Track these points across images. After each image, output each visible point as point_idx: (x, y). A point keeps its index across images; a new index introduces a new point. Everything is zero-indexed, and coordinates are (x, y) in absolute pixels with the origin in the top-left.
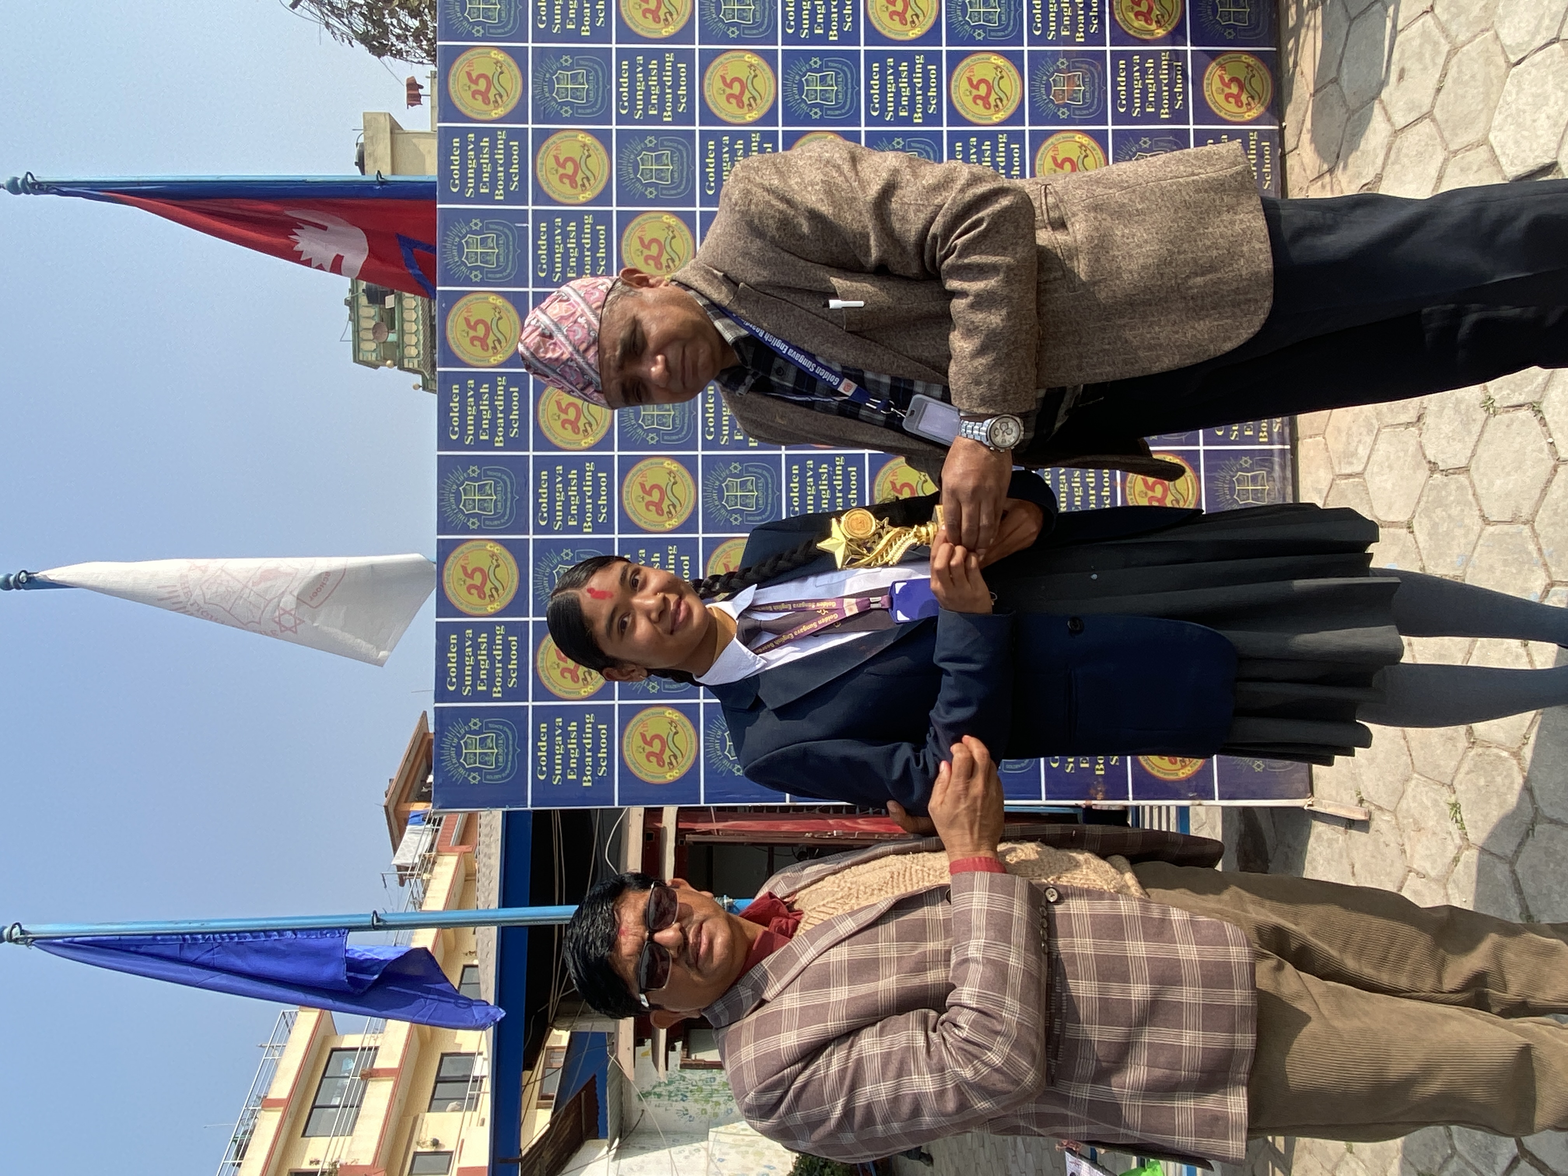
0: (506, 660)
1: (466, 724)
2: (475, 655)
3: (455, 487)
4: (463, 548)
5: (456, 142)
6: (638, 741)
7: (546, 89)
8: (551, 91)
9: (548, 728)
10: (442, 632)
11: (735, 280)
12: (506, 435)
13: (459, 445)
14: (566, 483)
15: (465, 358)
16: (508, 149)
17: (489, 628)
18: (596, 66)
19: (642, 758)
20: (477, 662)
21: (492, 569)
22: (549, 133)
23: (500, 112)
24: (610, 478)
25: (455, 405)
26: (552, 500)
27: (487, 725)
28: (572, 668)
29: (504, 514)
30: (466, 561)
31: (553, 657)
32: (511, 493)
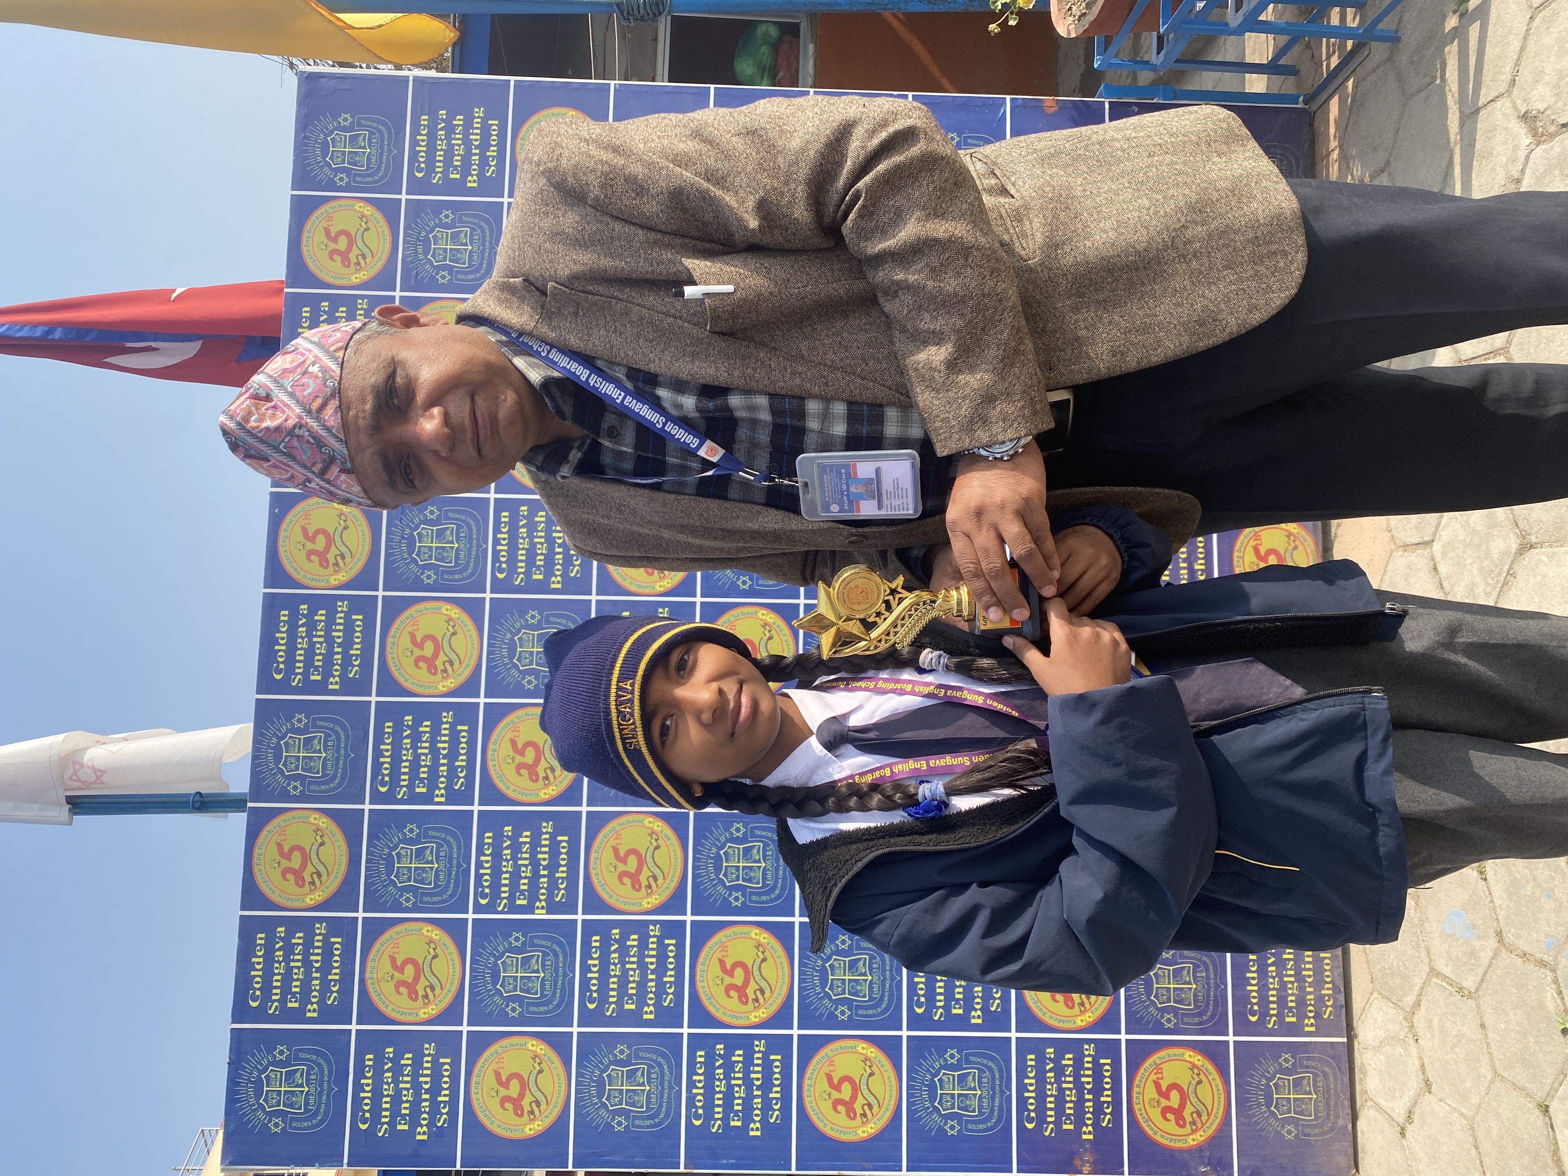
0: (326, 969)
1: (270, 1052)
2: (287, 960)
3: (275, 740)
4: (279, 820)
5: (306, 311)
6: (490, 1080)
7: (420, 250)
9: (375, 1060)
10: (248, 929)
12: (343, 676)
13: (284, 686)
14: (416, 738)
15: (299, 577)
17: (307, 925)
19: (494, 1104)
20: (289, 970)
21: (314, 848)
23: (362, 276)
24: (473, 732)
25: (282, 636)
26: (396, 759)
27: (296, 1055)
28: (410, 981)
29: (334, 777)
30: (282, 838)
31: (386, 966)
32: (346, 749)
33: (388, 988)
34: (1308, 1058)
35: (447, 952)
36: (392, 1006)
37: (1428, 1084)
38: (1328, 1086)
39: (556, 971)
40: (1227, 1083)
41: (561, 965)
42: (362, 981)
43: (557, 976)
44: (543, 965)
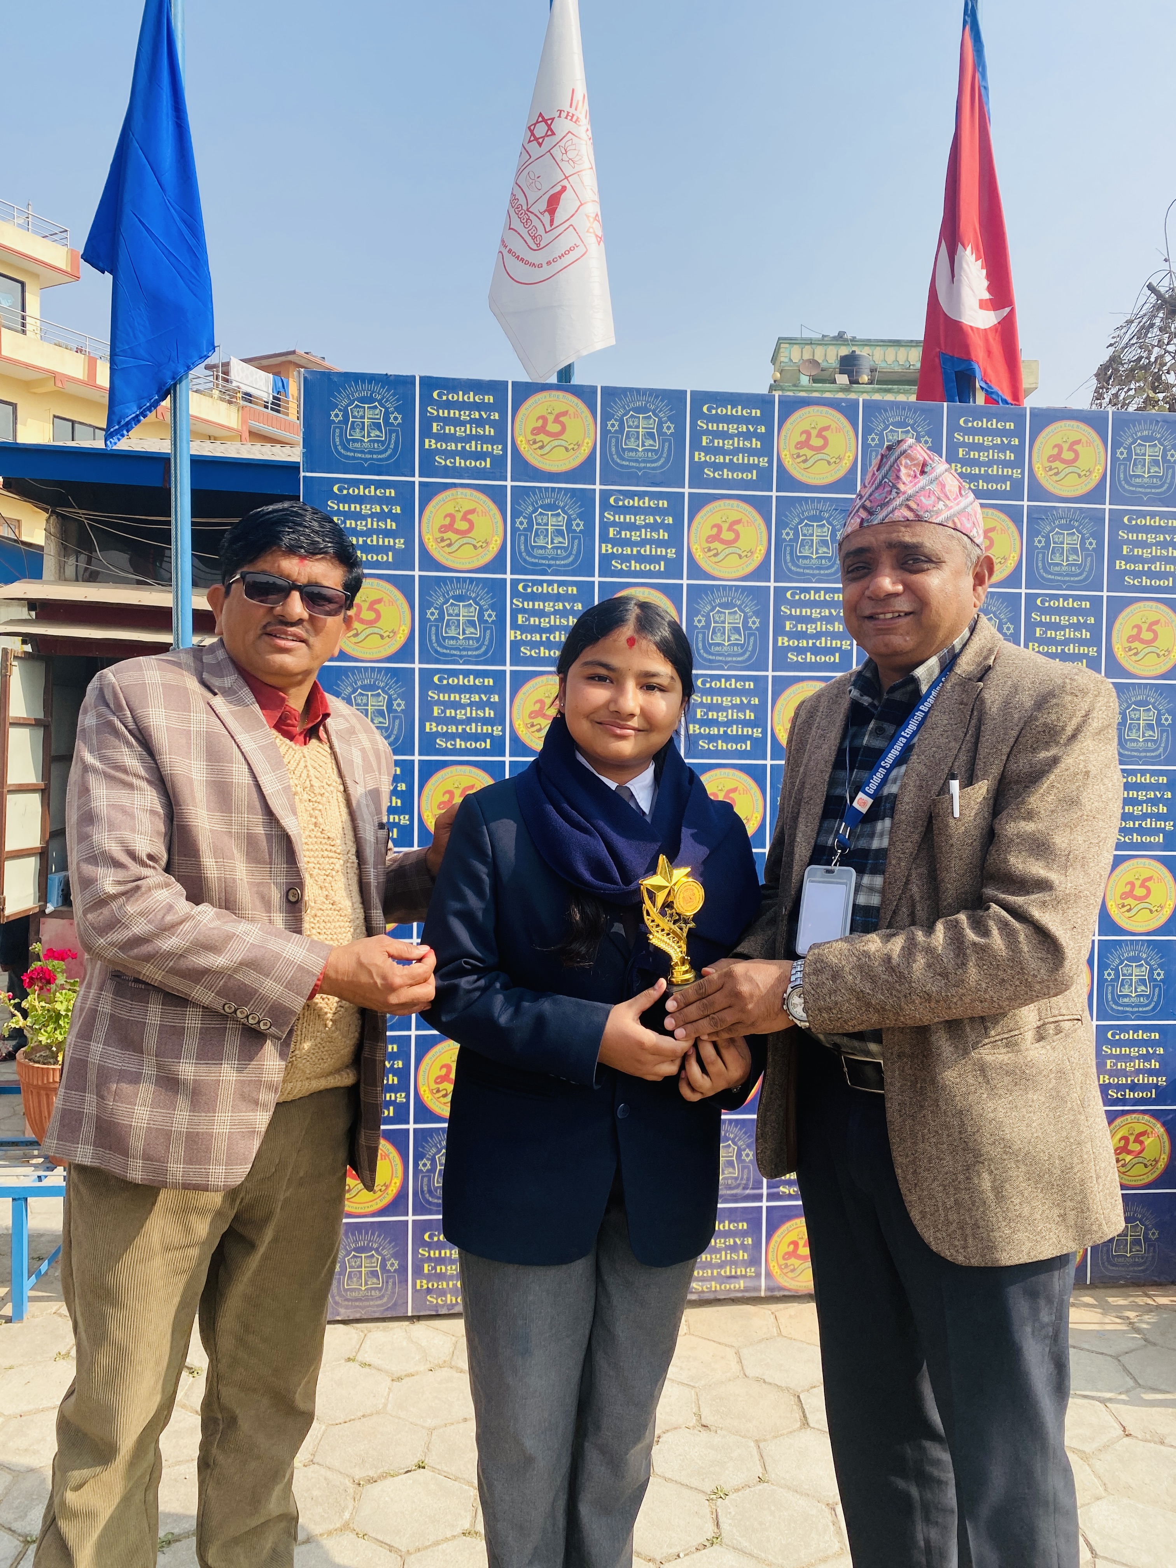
0: (465, 455)
1: (397, 409)
2: (472, 421)
3: (652, 407)
4: (587, 413)
5: (1010, 426)
6: (374, 595)
7: (1063, 522)
8: (1061, 527)
9: (390, 497)
10: (496, 387)
11: (986, 677)
12: (706, 464)
13: (697, 414)
14: (654, 527)
15: (788, 425)
16: (1003, 479)
17: (500, 438)
18: (1084, 575)
20: (463, 424)
21: (563, 443)
22: (1018, 522)
23: (1040, 474)
24: (659, 575)
25: (739, 411)
26: (636, 511)
27: (394, 431)
28: (456, 526)
29: (623, 459)
30: (572, 416)
31: (467, 506)
32: (644, 468)
33: (449, 508)
34: (394, 1283)
35: (479, 557)
36: (434, 511)
37: (400, 1379)
38: (372, 1300)
39: (464, 649)
40: (373, 1215)
41: (470, 653)
42: (455, 485)
43: (460, 650)
44: (469, 639)
